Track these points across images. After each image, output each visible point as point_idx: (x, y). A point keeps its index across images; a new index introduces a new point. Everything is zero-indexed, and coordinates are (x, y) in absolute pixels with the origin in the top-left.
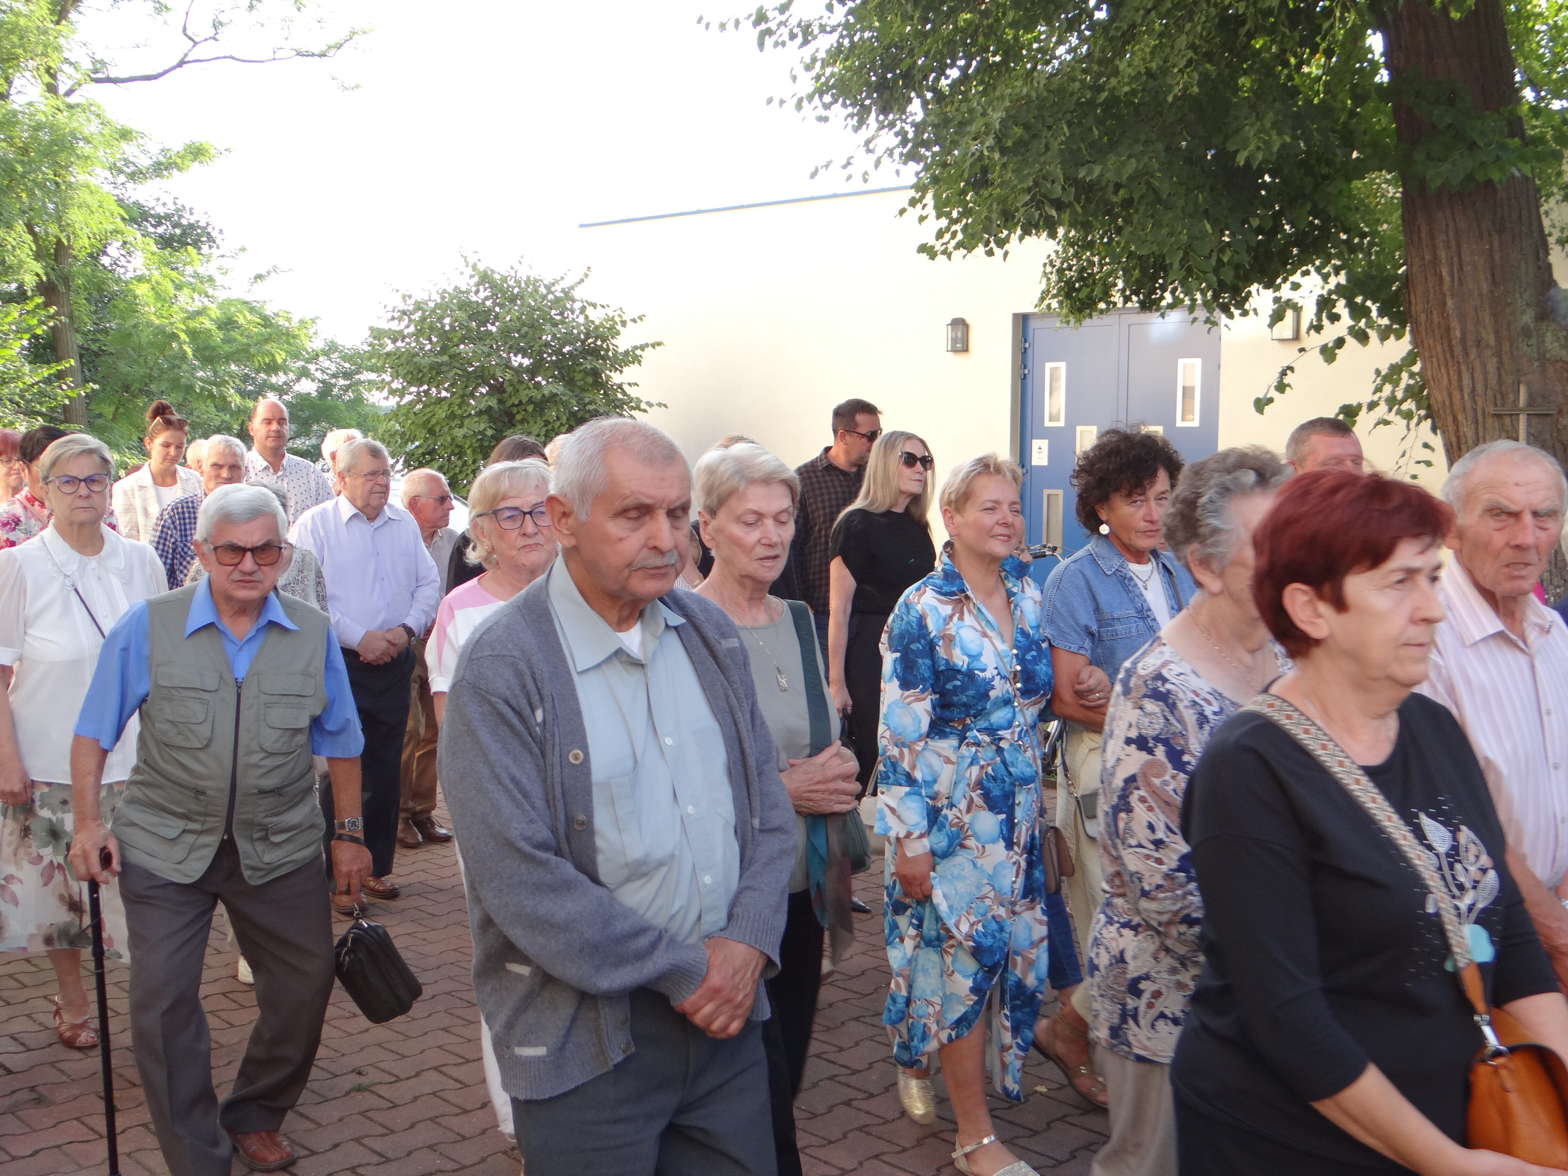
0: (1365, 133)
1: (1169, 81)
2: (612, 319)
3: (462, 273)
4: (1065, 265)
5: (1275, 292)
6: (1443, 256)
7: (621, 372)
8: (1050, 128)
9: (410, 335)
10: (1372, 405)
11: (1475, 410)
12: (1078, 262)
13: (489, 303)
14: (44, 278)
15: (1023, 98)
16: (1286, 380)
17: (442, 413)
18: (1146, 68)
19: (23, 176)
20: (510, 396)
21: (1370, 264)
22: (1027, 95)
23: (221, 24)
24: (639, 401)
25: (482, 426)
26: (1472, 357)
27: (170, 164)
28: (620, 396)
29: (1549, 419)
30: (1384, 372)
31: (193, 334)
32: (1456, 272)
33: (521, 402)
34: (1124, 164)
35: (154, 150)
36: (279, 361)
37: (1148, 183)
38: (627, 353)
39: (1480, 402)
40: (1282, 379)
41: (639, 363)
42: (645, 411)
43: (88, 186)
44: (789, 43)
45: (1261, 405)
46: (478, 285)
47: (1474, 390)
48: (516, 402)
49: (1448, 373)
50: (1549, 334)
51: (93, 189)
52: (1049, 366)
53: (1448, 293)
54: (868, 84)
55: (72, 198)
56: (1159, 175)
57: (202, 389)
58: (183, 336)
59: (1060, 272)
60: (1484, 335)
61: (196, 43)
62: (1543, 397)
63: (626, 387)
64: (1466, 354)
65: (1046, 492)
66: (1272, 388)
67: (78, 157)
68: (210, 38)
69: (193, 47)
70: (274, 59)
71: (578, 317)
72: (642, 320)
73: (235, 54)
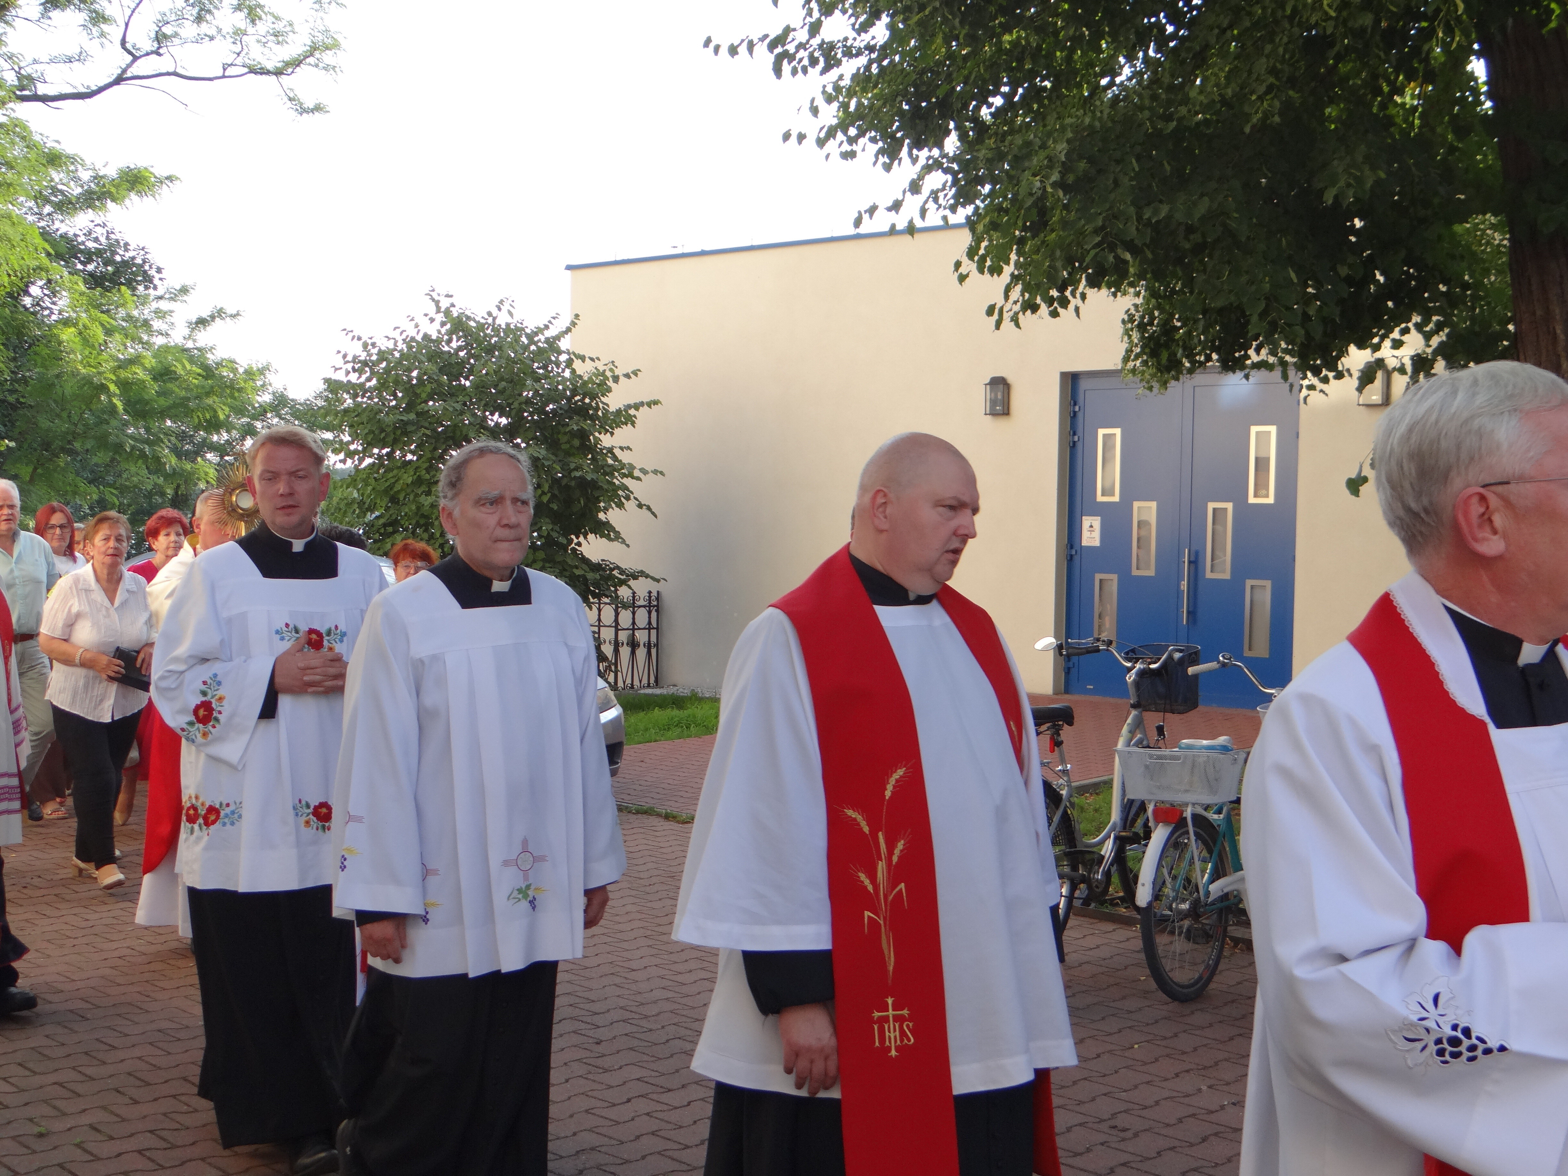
0: (1467, 172)
1: (1246, 109)
2: (603, 374)
3: (432, 320)
4: (1146, 319)
6: (1557, 311)
7: (612, 434)
8: (1117, 162)
9: (370, 390)
12: (1160, 315)
13: (462, 354)
15: (1085, 129)
17: (406, 479)
18: (1220, 94)
21: (1473, 319)
22: (1090, 126)
23: (165, 36)
24: (632, 467)
27: (104, 193)
28: (610, 461)
31: (124, 385)
34: (1195, 203)
35: (85, 176)
36: (222, 417)
37: (1224, 225)
38: (619, 412)
41: (633, 424)
42: (638, 479)
43: (9, 217)
44: (809, 68)
45: (1354, 485)
46: (450, 333)
51: (15, 220)
52: (1101, 432)
54: (900, 114)
56: (1236, 215)
57: (133, 448)
58: (112, 387)
59: (1142, 327)
61: (135, 58)
63: (617, 451)
65: (1098, 577)
68: (152, 52)
69: (133, 62)
70: (224, 77)
71: (563, 371)
72: (636, 375)
73: (180, 71)
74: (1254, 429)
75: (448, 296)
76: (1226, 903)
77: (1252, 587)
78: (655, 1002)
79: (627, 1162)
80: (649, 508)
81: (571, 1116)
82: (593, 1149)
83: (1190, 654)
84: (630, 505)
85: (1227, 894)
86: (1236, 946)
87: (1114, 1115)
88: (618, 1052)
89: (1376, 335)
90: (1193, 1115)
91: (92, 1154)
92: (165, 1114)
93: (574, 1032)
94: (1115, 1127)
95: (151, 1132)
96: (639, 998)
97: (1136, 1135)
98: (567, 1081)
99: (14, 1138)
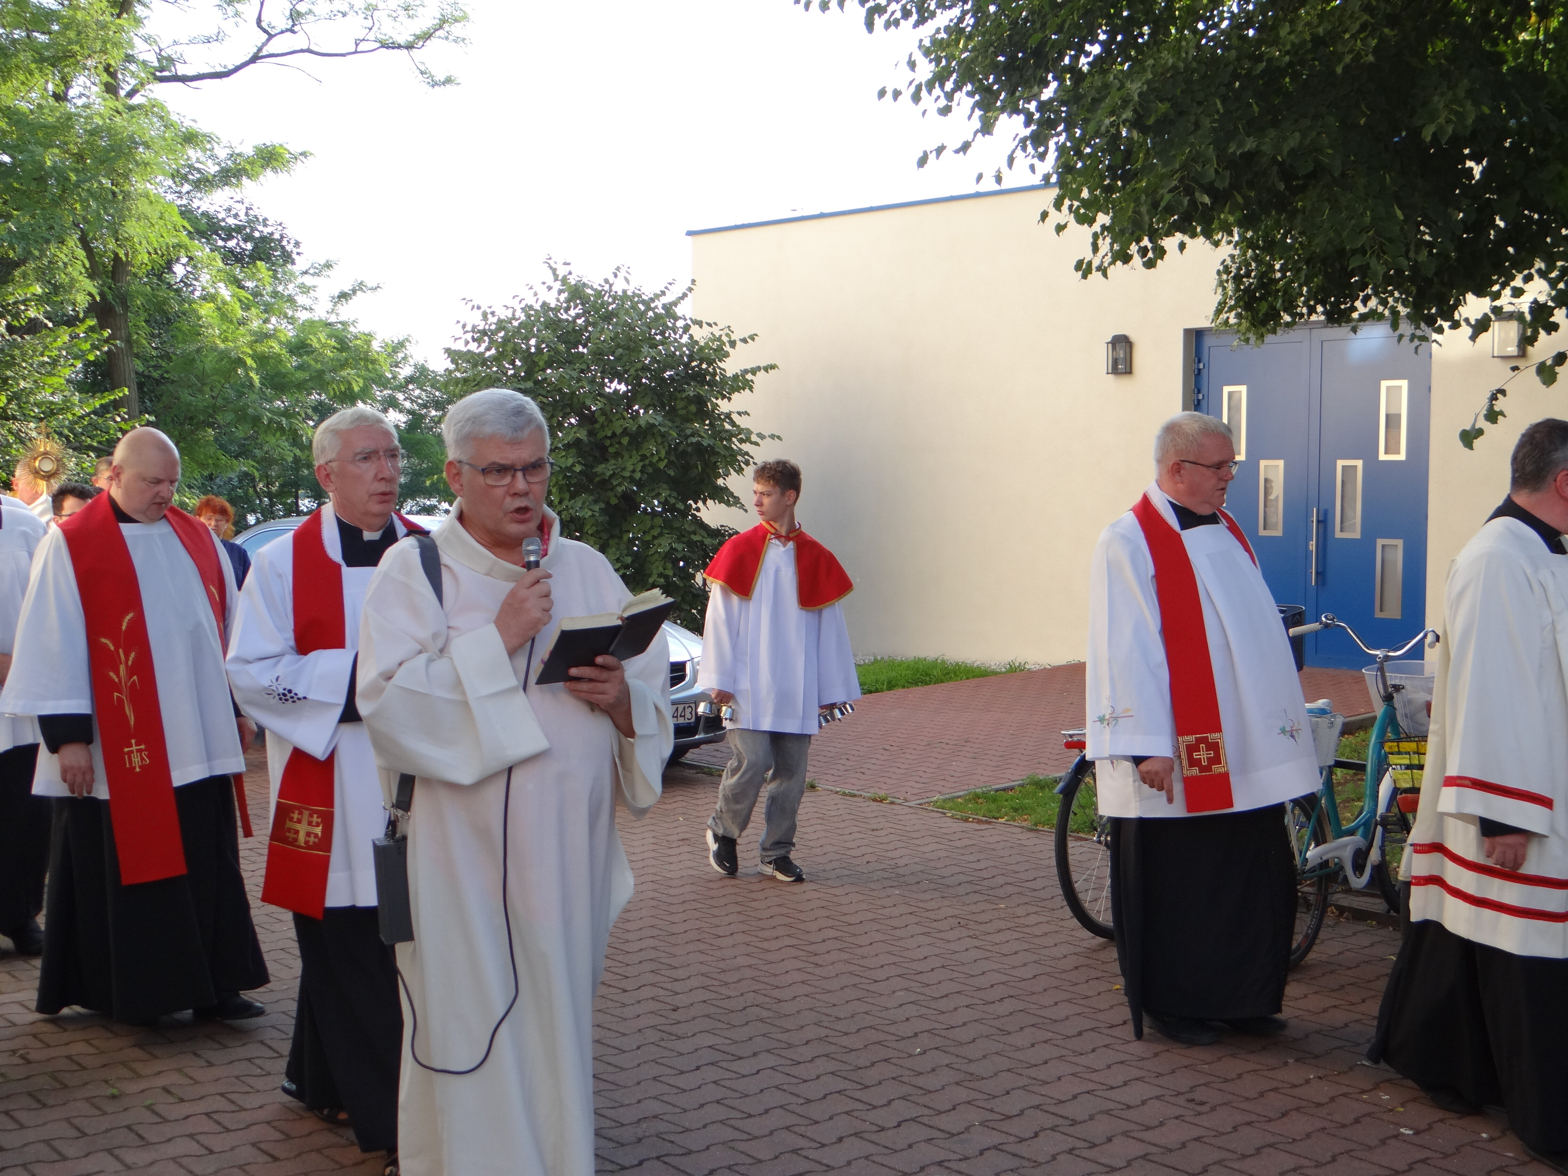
1: (1339, 48)
2: (719, 339)
3: (550, 288)
4: (1243, 271)
7: (729, 399)
8: (1200, 103)
9: (489, 359)
12: (1257, 267)
13: (580, 321)
14: (98, 299)
15: (1168, 70)
16: (1497, 407)
19: (77, 185)
20: (603, 427)
22: (1172, 70)
23: (299, 14)
24: (749, 432)
25: (570, 461)
27: (239, 171)
28: (728, 426)
31: (262, 359)
33: (614, 434)
35: (222, 153)
36: (356, 389)
38: (736, 377)
40: (1492, 405)
41: (751, 389)
42: (757, 444)
43: (147, 196)
44: (903, 22)
45: (1469, 437)
46: (568, 301)
48: (609, 434)
51: (153, 198)
52: (1226, 389)
54: (996, 66)
55: (129, 210)
56: (1330, 151)
57: (271, 421)
58: (249, 361)
59: (1238, 279)
61: (271, 37)
63: (735, 417)
66: (1481, 417)
67: (137, 164)
68: (287, 30)
69: (268, 40)
70: (356, 52)
71: (681, 337)
72: (753, 339)
73: (313, 48)
74: (1384, 384)
75: (566, 264)
76: (1324, 871)
77: (1383, 546)
78: (738, 969)
79: (687, 1130)
81: (638, 1083)
82: (655, 1117)
83: (1294, 615)
85: (1327, 861)
86: (1341, 914)
87: (1192, 1089)
88: (694, 1019)
89: (1496, 282)
90: (1275, 1090)
91: (160, 1116)
92: (237, 1077)
93: (653, 999)
94: (1193, 1100)
95: (222, 1095)
96: (722, 965)
97: (1213, 1109)
98: (638, 1048)
99: (87, 1099)
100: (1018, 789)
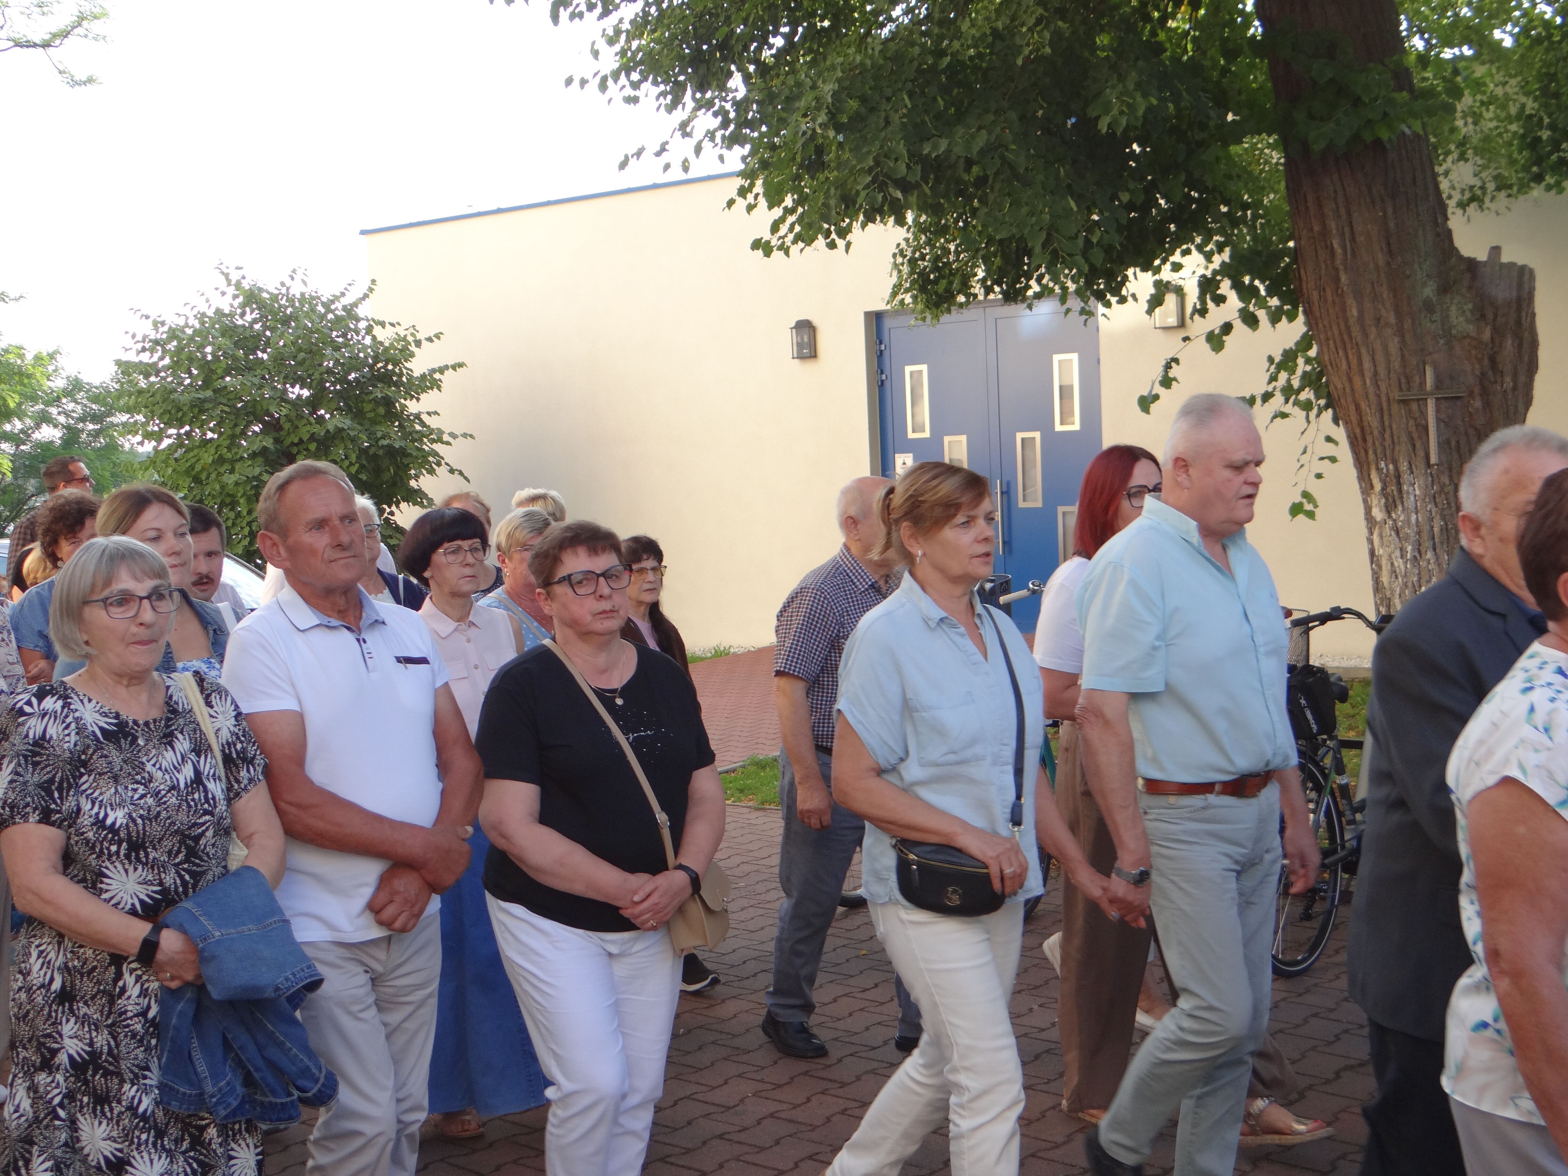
0: (1240, 93)
1: (1018, 41)
2: (404, 339)
3: (223, 294)
4: (917, 255)
5: (1154, 274)
6: (1333, 225)
7: (418, 400)
8: (888, 99)
9: (165, 369)
10: (1267, 397)
11: (1379, 396)
12: (931, 250)
13: (257, 327)
15: (856, 67)
16: (1171, 375)
17: (208, 458)
18: (991, 28)
20: (289, 434)
21: (1255, 238)
22: (862, 64)
24: (440, 432)
25: (257, 471)
26: (1372, 337)
28: (418, 427)
29: (1459, 403)
30: (1277, 359)
32: (1348, 243)
33: (301, 441)
34: (973, 137)
36: (12, 405)
37: (1002, 157)
38: (423, 376)
39: (1383, 388)
40: (1166, 372)
41: (439, 388)
42: (448, 443)
44: (587, 14)
45: (1146, 403)
46: (243, 306)
47: (1376, 374)
48: (296, 441)
49: (1347, 358)
50: (1453, 308)
52: (908, 369)
53: (1341, 267)
54: (681, 57)
56: (1014, 147)
59: (912, 262)
60: (1383, 312)
62: (1452, 378)
63: (424, 417)
64: (1366, 335)
66: (1157, 385)
71: (363, 338)
72: (439, 338)
74: (1056, 358)
75: (238, 268)
77: (1064, 514)
80: (461, 473)
83: (1002, 584)
84: (442, 471)
89: (1157, 258)
100: (741, 770)
